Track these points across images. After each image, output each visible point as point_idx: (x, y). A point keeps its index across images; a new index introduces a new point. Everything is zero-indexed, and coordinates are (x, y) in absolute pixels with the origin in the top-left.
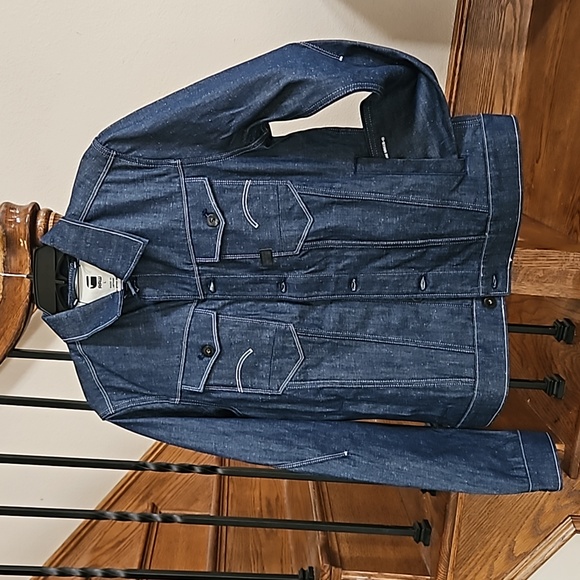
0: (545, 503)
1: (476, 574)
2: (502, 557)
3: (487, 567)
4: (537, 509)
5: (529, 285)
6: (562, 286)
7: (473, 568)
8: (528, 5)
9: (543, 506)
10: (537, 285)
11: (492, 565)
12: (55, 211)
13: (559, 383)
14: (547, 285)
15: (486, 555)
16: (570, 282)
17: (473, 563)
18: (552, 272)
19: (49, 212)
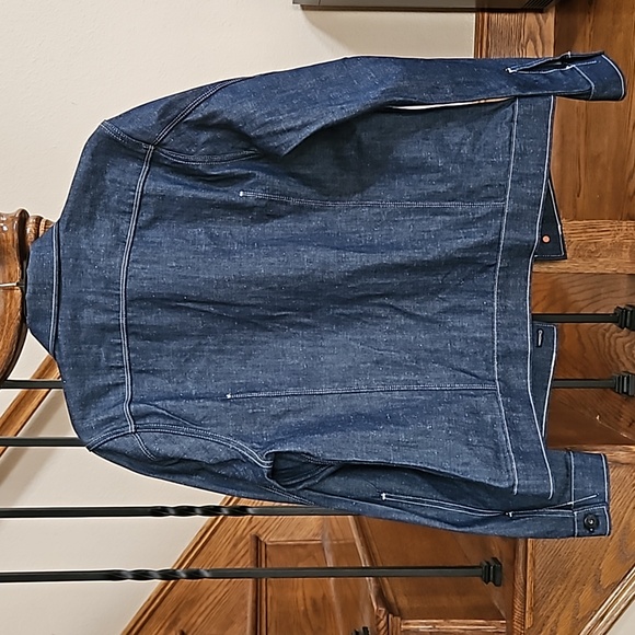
0: (630, 519)
1: (559, 614)
2: (588, 590)
3: (571, 604)
4: (621, 527)
5: (580, 261)
6: (617, 260)
7: (555, 606)
8: (550, 42)
9: (628, 523)
10: (590, 261)
11: (577, 601)
12: (45, 218)
13: (628, 378)
14: (601, 260)
15: (569, 588)
16: (626, 255)
17: (554, 601)
18: (605, 245)
19: (39, 219)
